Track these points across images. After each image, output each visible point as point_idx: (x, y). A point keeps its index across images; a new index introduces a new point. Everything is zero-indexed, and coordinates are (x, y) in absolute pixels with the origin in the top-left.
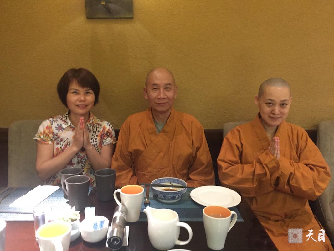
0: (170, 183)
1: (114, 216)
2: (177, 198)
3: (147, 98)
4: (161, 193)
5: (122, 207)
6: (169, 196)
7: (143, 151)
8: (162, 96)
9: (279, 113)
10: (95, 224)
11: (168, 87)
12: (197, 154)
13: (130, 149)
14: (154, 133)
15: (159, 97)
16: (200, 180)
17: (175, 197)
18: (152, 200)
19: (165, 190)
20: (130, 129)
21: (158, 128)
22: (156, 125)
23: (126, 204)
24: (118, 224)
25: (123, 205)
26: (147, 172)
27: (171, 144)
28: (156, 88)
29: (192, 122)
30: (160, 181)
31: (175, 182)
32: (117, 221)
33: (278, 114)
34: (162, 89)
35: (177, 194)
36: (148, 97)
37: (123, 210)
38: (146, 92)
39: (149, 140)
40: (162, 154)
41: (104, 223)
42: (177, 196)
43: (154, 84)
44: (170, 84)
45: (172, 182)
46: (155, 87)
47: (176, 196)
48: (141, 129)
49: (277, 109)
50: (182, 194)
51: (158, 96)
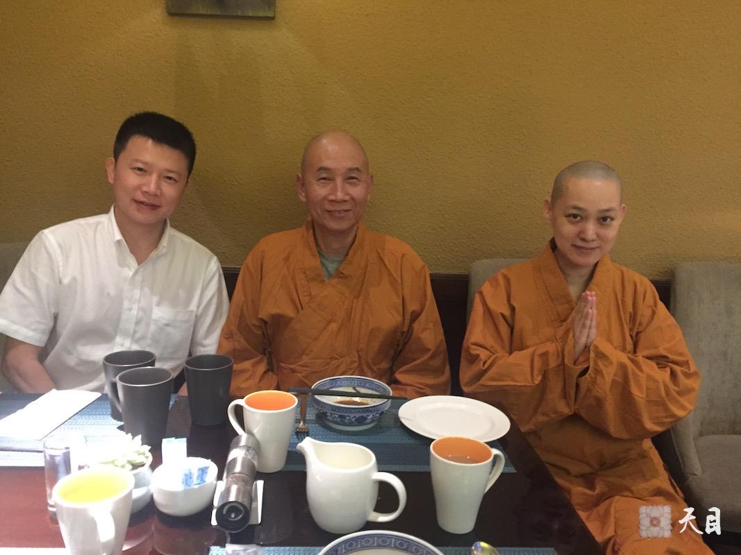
0: (354, 388)
1: (230, 457)
2: (368, 421)
3: (304, 199)
4: (335, 410)
5: (248, 440)
6: (352, 416)
7: (291, 319)
8: (340, 195)
9: (594, 237)
10: (186, 475)
11: (353, 175)
12: (413, 329)
13: (263, 314)
14: (318, 279)
15: (332, 197)
16: (420, 383)
17: (366, 419)
18: (313, 425)
19: (341, 403)
20: (264, 269)
21: (327, 268)
22: (324, 261)
23: (255, 431)
24: (238, 475)
25: (250, 433)
26: (300, 365)
27: (354, 305)
28: (327, 176)
29: (403, 255)
30: (332, 384)
31: (364, 387)
32: (238, 468)
33: (593, 240)
34: (339, 181)
35: (370, 411)
36: (307, 197)
37: (249, 445)
38: (303, 185)
39: (306, 294)
40: (334, 326)
41: (206, 473)
42: (371, 416)
43: (322, 169)
44: (357, 169)
45: (358, 386)
46: (324, 175)
47: (368, 416)
48: (288, 269)
49: (591, 229)
50: (379, 412)
51: (329, 194)
